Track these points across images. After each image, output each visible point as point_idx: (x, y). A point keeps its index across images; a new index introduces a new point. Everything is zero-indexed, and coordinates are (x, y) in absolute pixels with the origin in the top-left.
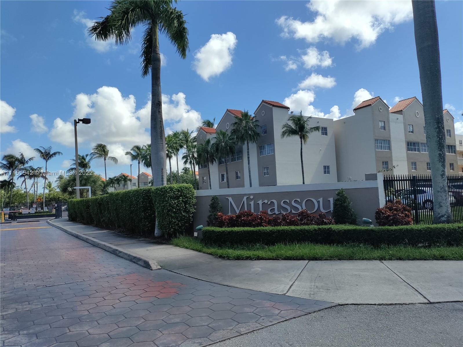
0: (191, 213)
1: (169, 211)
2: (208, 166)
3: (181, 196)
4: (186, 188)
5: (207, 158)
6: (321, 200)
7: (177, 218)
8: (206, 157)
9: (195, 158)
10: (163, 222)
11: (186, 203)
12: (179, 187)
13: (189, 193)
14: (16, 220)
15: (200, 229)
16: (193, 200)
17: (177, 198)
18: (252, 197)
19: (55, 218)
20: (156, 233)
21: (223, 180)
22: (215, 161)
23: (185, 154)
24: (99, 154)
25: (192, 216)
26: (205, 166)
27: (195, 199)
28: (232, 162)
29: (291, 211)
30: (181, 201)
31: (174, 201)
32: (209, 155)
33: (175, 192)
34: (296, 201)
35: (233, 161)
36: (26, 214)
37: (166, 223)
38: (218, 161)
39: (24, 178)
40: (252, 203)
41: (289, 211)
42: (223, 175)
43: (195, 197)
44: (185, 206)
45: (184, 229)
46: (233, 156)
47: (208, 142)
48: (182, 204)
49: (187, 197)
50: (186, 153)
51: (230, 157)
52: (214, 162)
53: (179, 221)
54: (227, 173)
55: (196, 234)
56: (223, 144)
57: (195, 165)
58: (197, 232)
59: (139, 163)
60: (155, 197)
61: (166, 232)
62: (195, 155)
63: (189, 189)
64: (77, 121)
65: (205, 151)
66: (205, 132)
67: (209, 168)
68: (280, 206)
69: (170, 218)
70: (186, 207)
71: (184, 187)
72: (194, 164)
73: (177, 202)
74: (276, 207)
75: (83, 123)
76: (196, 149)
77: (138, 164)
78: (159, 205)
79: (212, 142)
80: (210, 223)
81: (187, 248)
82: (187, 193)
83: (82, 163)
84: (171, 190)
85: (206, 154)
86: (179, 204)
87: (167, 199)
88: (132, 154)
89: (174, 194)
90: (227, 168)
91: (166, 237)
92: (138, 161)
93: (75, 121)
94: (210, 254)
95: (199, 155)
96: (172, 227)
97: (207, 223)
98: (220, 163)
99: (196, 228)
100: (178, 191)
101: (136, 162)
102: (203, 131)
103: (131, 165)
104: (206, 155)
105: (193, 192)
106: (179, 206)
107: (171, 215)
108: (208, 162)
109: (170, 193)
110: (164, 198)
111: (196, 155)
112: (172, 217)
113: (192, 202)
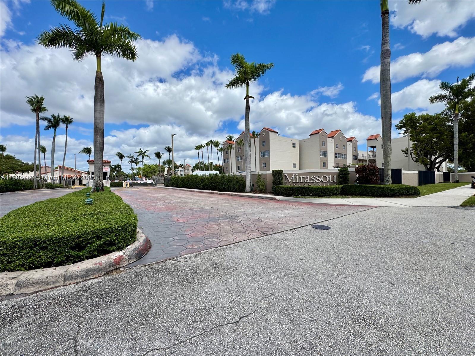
6: (330, 176)
18: (297, 174)
19: (155, 186)
34: (319, 177)
40: (297, 177)
41: (315, 181)
68: (311, 179)
74: (309, 179)
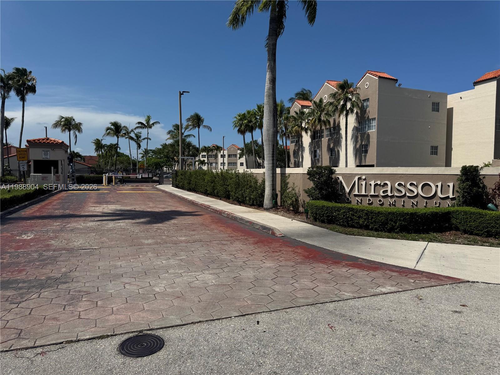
6: (439, 184)
14: (125, 184)
18: (364, 177)
19: (158, 184)
21: (315, 156)
26: (298, 141)
28: (326, 137)
29: (405, 193)
34: (412, 184)
36: (134, 179)
40: (364, 183)
41: (403, 193)
42: (315, 152)
51: (325, 132)
54: (321, 150)
64: (182, 93)
66: (300, 104)
68: (393, 188)
74: (389, 189)
98: (314, 138)
102: (298, 104)
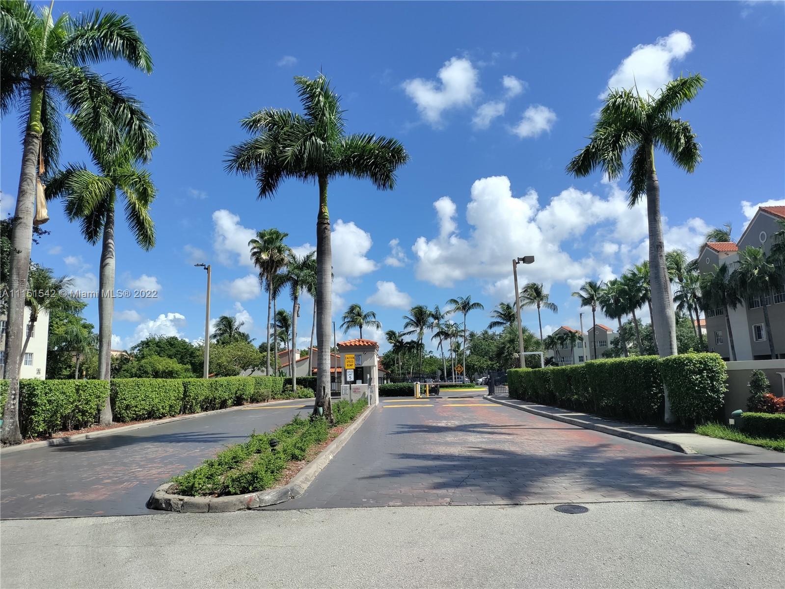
0: (722, 394)
1: (688, 389)
2: (724, 312)
3: (704, 369)
4: (711, 359)
5: (722, 298)
7: (701, 400)
8: (720, 296)
9: (698, 299)
10: (680, 404)
11: (712, 379)
12: (701, 358)
13: (716, 366)
15: (739, 415)
16: (723, 375)
17: (700, 372)
20: (668, 419)
21: (759, 336)
22: (740, 302)
23: (679, 294)
24: (529, 298)
25: (723, 397)
26: (719, 312)
27: (725, 373)
28: (776, 303)
30: (705, 376)
31: (695, 376)
32: (726, 294)
33: (696, 364)
35: (779, 302)
37: (685, 405)
38: (745, 302)
39: (439, 338)
42: (758, 329)
43: (725, 371)
44: (712, 382)
45: (712, 414)
46: (778, 291)
47: (724, 269)
48: (707, 381)
49: (714, 371)
50: (680, 291)
51: (773, 294)
52: (738, 305)
53: (704, 403)
54: (767, 325)
55: (732, 422)
56: (756, 272)
57: (699, 311)
58: (733, 418)
59: (594, 310)
60: (666, 370)
61: (685, 416)
62: (697, 294)
63: (715, 360)
64: (517, 261)
65: (718, 285)
66: (716, 250)
67: (727, 316)
69: (690, 399)
70: (713, 385)
71: (707, 358)
72: (696, 310)
73: (700, 378)
75: (524, 263)
76: (698, 284)
77: (592, 313)
78: (673, 381)
79: (731, 271)
80: (752, 407)
81: (722, 438)
82: (713, 366)
83: (508, 315)
84: (689, 362)
85: (720, 291)
86: (702, 380)
87: (684, 373)
88: (581, 296)
89: (695, 366)
90: (766, 315)
91: (684, 423)
92: (593, 306)
93: (514, 261)
94: (758, 445)
95: (707, 293)
96: (694, 410)
97: (747, 408)
98: (751, 305)
99: (733, 413)
100: (701, 363)
101: (588, 309)
102: (712, 251)
103: (581, 315)
104: (720, 293)
105: (723, 365)
106: (702, 384)
107: (692, 395)
108: (725, 304)
109: (688, 365)
110: (680, 371)
111: (699, 294)
112: (694, 398)
113: (722, 378)
